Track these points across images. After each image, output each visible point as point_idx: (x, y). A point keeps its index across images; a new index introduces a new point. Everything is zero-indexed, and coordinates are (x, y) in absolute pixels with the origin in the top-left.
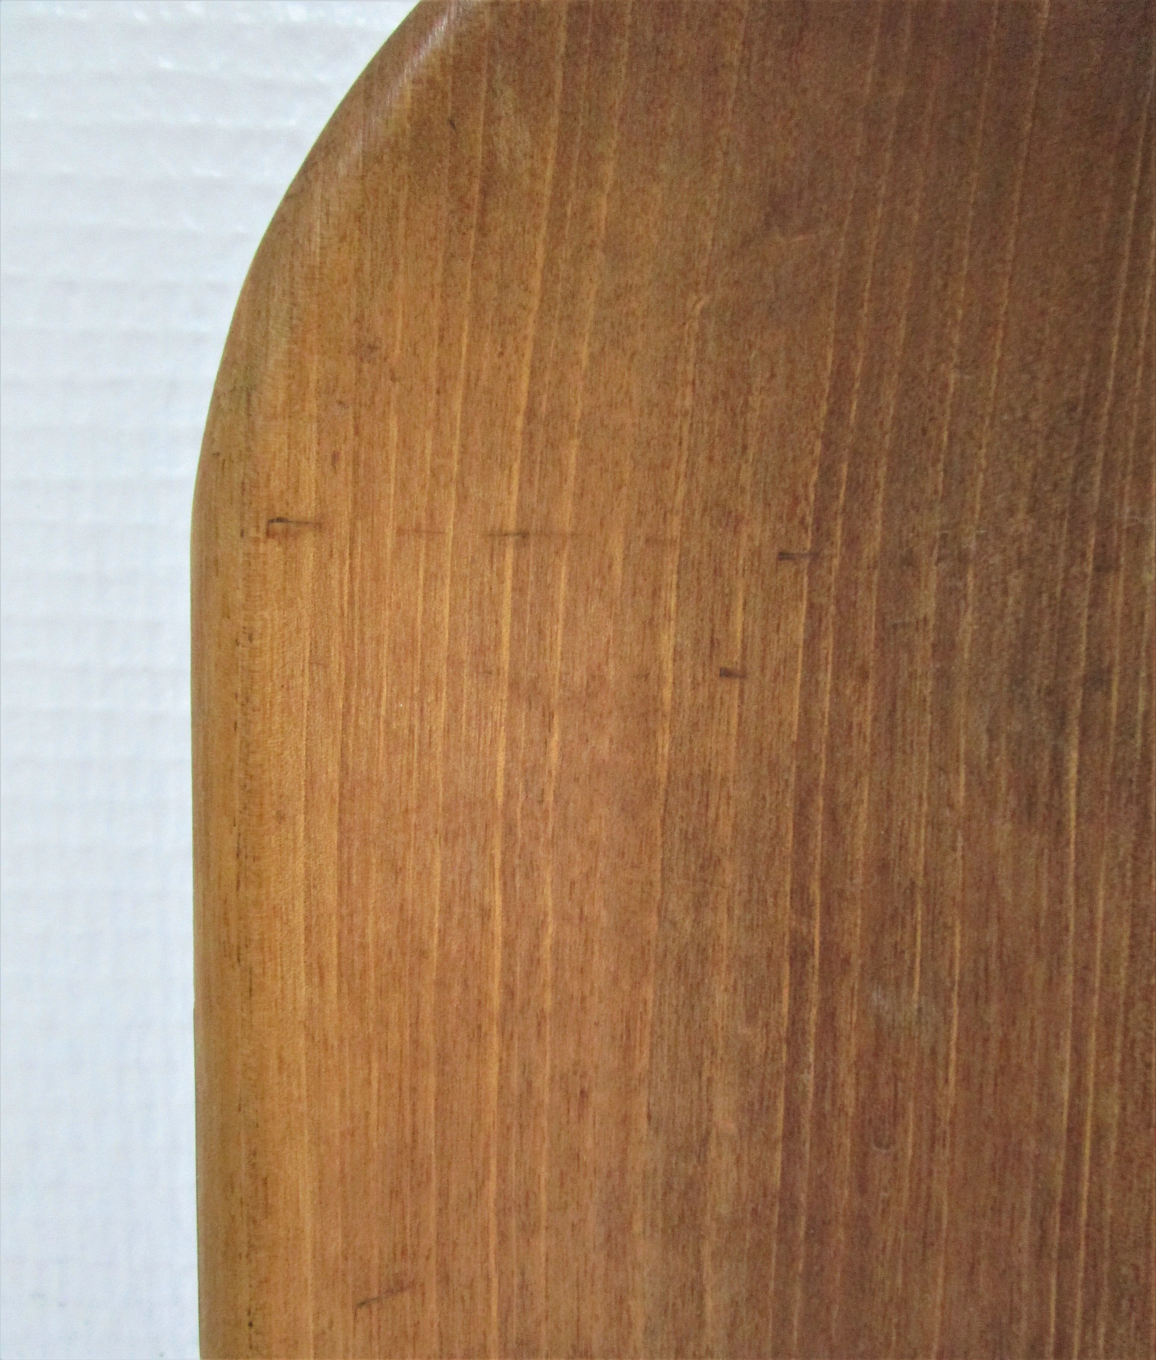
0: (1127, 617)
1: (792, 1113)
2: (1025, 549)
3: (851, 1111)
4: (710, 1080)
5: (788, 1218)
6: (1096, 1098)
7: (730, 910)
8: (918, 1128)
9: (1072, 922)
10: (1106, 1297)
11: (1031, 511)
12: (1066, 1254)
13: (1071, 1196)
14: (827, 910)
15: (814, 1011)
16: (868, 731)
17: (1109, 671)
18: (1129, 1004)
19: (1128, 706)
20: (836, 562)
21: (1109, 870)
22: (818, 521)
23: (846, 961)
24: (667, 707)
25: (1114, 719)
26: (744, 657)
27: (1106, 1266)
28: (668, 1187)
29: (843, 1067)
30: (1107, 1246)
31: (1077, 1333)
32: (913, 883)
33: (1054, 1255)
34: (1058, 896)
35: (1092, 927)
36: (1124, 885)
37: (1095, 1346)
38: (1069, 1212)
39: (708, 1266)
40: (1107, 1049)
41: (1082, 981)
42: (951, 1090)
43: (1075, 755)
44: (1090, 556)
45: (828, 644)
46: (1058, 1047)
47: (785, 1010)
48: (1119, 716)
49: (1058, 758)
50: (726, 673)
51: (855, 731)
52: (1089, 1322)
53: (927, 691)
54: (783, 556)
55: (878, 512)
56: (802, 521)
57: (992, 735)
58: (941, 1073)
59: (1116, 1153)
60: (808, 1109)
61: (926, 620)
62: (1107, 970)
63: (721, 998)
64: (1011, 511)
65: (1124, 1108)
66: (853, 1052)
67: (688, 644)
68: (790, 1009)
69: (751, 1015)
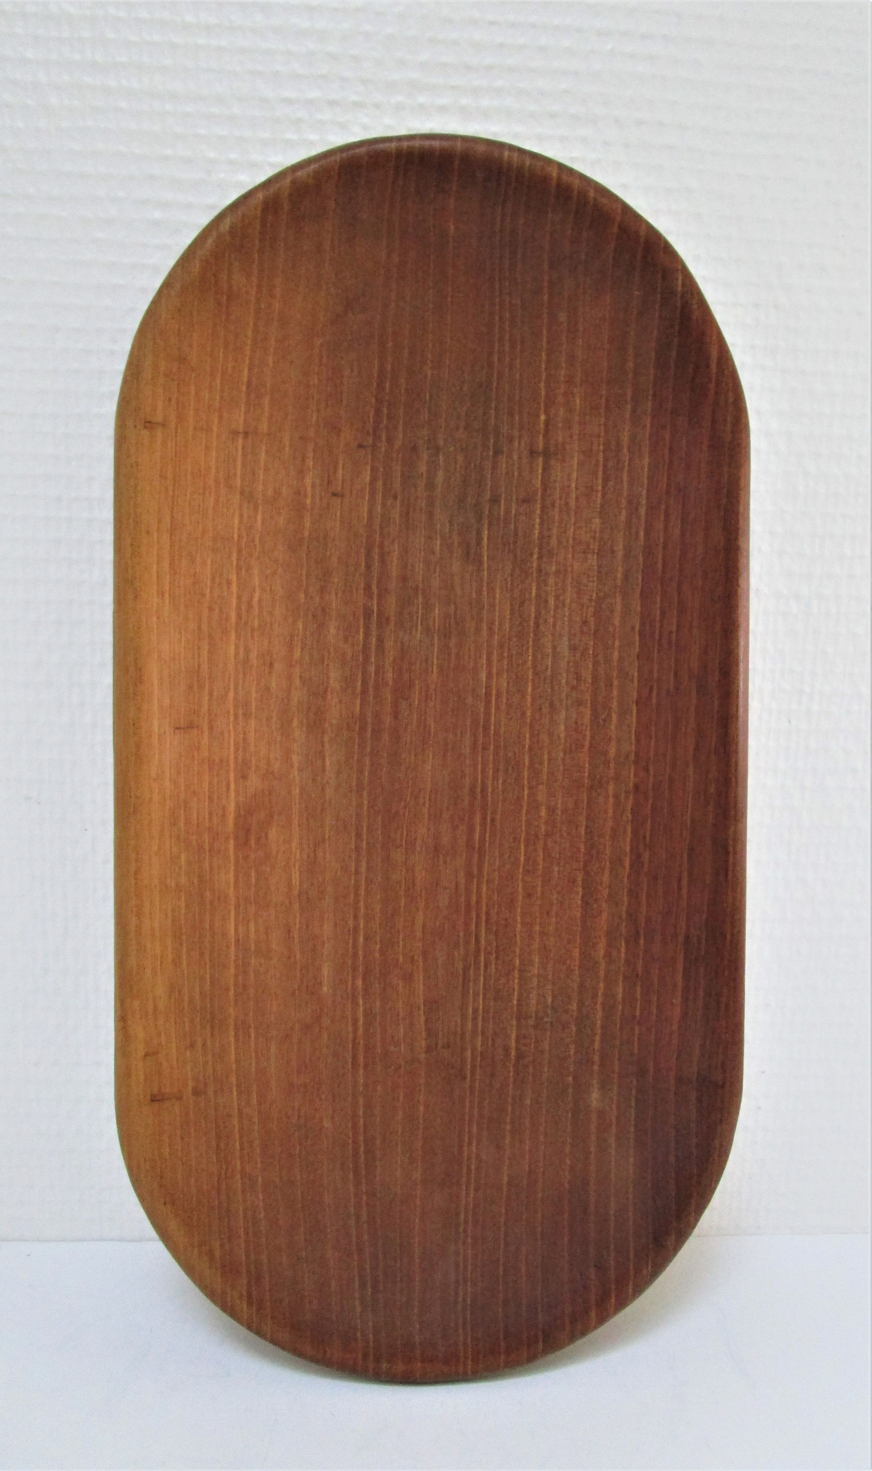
0: (507, 473)
1: (365, 683)
2: (464, 445)
3: (390, 683)
4: (328, 665)
5: (363, 729)
6: (497, 679)
7: (336, 594)
8: (420, 693)
9: (486, 603)
10: (502, 767)
11: (465, 429)
12: (485, 748)
13: (487, 723)
14: (379, 596)
15: (374, 639)
16: (398, 521)
17: (500, 496)
18: (510, 639)
19: (508, 512)
20: (383, 449)
21: (501, 581)
22: (374, 432)
23: (388, 619)
24: (309, 507)
25: (502, 517)
26: (343, 488)
27: (502, 754)
28: (309, 709)
29: (387, 664)
30: (502, 743)
31: (490, 782)
32: (417, 587)
33: (480, 749)
34: (479, 592)
35: (494, 606)
36: (507, 587)
37: (498, 788)
38: (486, 730)
39: (327, 745)
40: (501, 658)
41: (490, 629)
42: (435, 675)
43: (486, 532)
44: (491, 447)
45: (380, 484)
46: (480, 657)
47: (361, 638)
48: (504, 516)
49: (479, 533)
50: (334, 495)
51: (392, 521)
52: (495, 778)
53: (423, 505)
54: (360, 446)
55: (400, 428)
56: (368, 432)
57: (451, 523)
58: (430, 669)
59: (505, 703)
60: (372, 683)
61: (422, 474)
62: (500, 624)
63: (333, 630)
64: (457, 428)
65: (508, 684)
66: (391, 658)
67: (318, 481)
68: (363, 638)
69: (346, 639)
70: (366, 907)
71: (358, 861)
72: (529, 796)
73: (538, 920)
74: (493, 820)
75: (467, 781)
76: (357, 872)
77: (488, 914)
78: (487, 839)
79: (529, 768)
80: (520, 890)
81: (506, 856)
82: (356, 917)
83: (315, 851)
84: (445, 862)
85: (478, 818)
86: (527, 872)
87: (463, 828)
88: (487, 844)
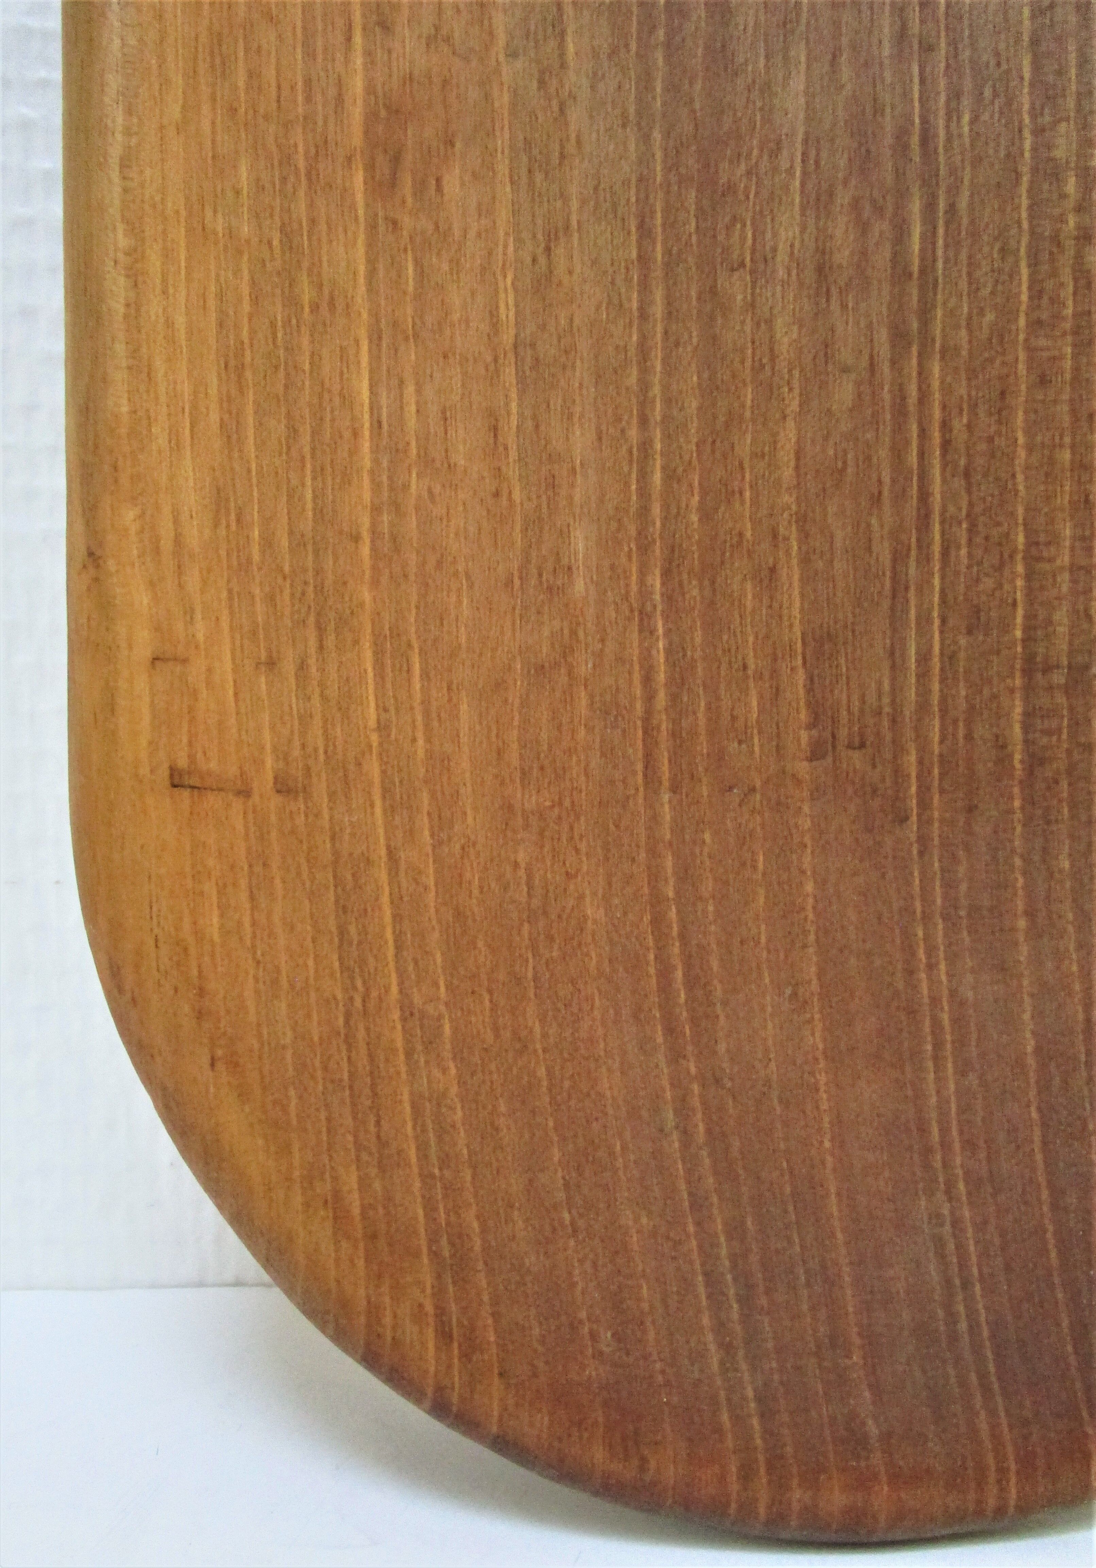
70: (668, 401)
71: (645, 286)
72: (1034, 149)
73: (1067, 440)
74: (952, 208)
75: (888, 122)
76: (643, 315)
77: (945, 425)
78: (940, 252)
79: (1032, 85)
80: (1022, 367)
81: (985, 292)
82: (644, 421)
84: (844, 306)
85: (916, 206)
86: (1035, 325)
87: (881, 227)
88: (940, 265)
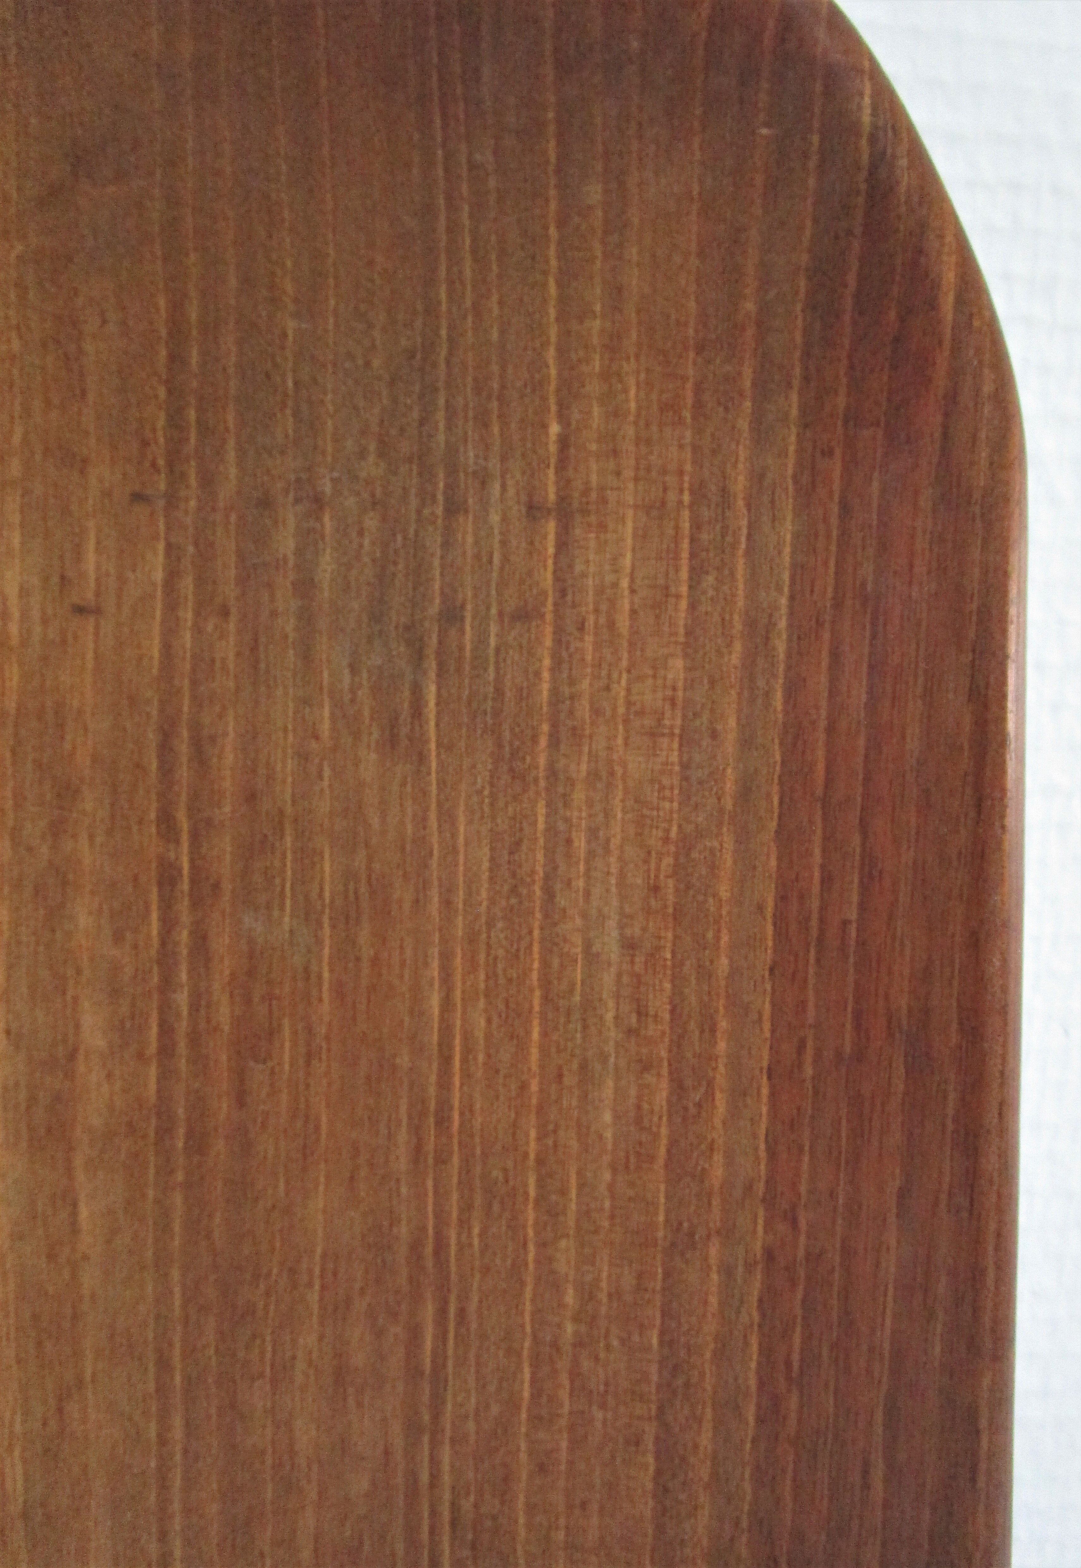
0: (477, 557)
1: (166, 1030)
2: (379, 492)
3: (226, 1028)
4: (76, 999)
5: (165, 1131)
6: (464, 1012)
7: (91, 837)
8: (295, 1044)
9: (436, 846)
10: (478, 1201)
11: (381, 455)
12: (441, 1160)
13: (444, 1106)
14: (195, 836)
15: (185, 933)
16: (231, 666)
17: (463, 607)
18: (490, 925)
19: (481, 640)
20: (193, 503)
21: (469, 797)
22: (170, 465)
23: (216, 886)
24: (15, 641)
25: (468, 654)
26: (98, 594)
27: (478, 1170)
28: (32, 1099)
29: (216, 986)
30: (478, 1151)
31: (453, 1233)
32: (281, 812)
33: (431, 1161)
34: (422, 821)
35: (455, 851)
36: (483, 812)
37: (471, 1245)
38: (442, 1122)
39: (81, 1177)
40: (472, 966)
41: (447, 903)
42: (326, 1007)
43: (433, 688)
44: (440, 498)
45: (188, 583)
46: (426, 964)
47: (155, 932)
48: (472, 650)
49: (417, 691)
50: (80, 610)
51: (218, 665)
52: (464, 1223)
53: (289, 628)
54: (138, 497)
55: (231, 456)
56: (154, 464)
57: (354, 669)
58: (314, 992)
59: (484, 1064)
60: (183, 1027)
61: (285, 560)
62: (469, 891)
63: (84, 920)
64: (362, 454)
65: (489, 1021)
66: (227, 972)
67: (35, 581)
68: (159, 934)
69: (118, 938)
70: (187, 1511)
71: (164, 1417)
72: (537, 1261)
73: (562, 1521)
74: (462, 1312)
75: (403, 1230)
76: (162, 1441)
77: (455, 1507)
78: (450, 1352)
79: (537, 1202)
80: (523, 1456)
81: (492, 1388)
82: (163, 1536)
83: (60, 1410)
84: (360, 1405)
85: (429, 1310)
86: (536, 1420)
87: (396, 1330)
88: (450, 1363)
